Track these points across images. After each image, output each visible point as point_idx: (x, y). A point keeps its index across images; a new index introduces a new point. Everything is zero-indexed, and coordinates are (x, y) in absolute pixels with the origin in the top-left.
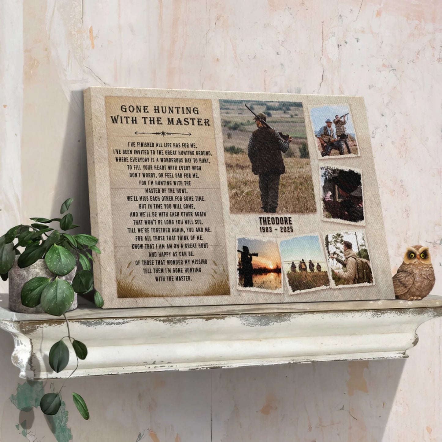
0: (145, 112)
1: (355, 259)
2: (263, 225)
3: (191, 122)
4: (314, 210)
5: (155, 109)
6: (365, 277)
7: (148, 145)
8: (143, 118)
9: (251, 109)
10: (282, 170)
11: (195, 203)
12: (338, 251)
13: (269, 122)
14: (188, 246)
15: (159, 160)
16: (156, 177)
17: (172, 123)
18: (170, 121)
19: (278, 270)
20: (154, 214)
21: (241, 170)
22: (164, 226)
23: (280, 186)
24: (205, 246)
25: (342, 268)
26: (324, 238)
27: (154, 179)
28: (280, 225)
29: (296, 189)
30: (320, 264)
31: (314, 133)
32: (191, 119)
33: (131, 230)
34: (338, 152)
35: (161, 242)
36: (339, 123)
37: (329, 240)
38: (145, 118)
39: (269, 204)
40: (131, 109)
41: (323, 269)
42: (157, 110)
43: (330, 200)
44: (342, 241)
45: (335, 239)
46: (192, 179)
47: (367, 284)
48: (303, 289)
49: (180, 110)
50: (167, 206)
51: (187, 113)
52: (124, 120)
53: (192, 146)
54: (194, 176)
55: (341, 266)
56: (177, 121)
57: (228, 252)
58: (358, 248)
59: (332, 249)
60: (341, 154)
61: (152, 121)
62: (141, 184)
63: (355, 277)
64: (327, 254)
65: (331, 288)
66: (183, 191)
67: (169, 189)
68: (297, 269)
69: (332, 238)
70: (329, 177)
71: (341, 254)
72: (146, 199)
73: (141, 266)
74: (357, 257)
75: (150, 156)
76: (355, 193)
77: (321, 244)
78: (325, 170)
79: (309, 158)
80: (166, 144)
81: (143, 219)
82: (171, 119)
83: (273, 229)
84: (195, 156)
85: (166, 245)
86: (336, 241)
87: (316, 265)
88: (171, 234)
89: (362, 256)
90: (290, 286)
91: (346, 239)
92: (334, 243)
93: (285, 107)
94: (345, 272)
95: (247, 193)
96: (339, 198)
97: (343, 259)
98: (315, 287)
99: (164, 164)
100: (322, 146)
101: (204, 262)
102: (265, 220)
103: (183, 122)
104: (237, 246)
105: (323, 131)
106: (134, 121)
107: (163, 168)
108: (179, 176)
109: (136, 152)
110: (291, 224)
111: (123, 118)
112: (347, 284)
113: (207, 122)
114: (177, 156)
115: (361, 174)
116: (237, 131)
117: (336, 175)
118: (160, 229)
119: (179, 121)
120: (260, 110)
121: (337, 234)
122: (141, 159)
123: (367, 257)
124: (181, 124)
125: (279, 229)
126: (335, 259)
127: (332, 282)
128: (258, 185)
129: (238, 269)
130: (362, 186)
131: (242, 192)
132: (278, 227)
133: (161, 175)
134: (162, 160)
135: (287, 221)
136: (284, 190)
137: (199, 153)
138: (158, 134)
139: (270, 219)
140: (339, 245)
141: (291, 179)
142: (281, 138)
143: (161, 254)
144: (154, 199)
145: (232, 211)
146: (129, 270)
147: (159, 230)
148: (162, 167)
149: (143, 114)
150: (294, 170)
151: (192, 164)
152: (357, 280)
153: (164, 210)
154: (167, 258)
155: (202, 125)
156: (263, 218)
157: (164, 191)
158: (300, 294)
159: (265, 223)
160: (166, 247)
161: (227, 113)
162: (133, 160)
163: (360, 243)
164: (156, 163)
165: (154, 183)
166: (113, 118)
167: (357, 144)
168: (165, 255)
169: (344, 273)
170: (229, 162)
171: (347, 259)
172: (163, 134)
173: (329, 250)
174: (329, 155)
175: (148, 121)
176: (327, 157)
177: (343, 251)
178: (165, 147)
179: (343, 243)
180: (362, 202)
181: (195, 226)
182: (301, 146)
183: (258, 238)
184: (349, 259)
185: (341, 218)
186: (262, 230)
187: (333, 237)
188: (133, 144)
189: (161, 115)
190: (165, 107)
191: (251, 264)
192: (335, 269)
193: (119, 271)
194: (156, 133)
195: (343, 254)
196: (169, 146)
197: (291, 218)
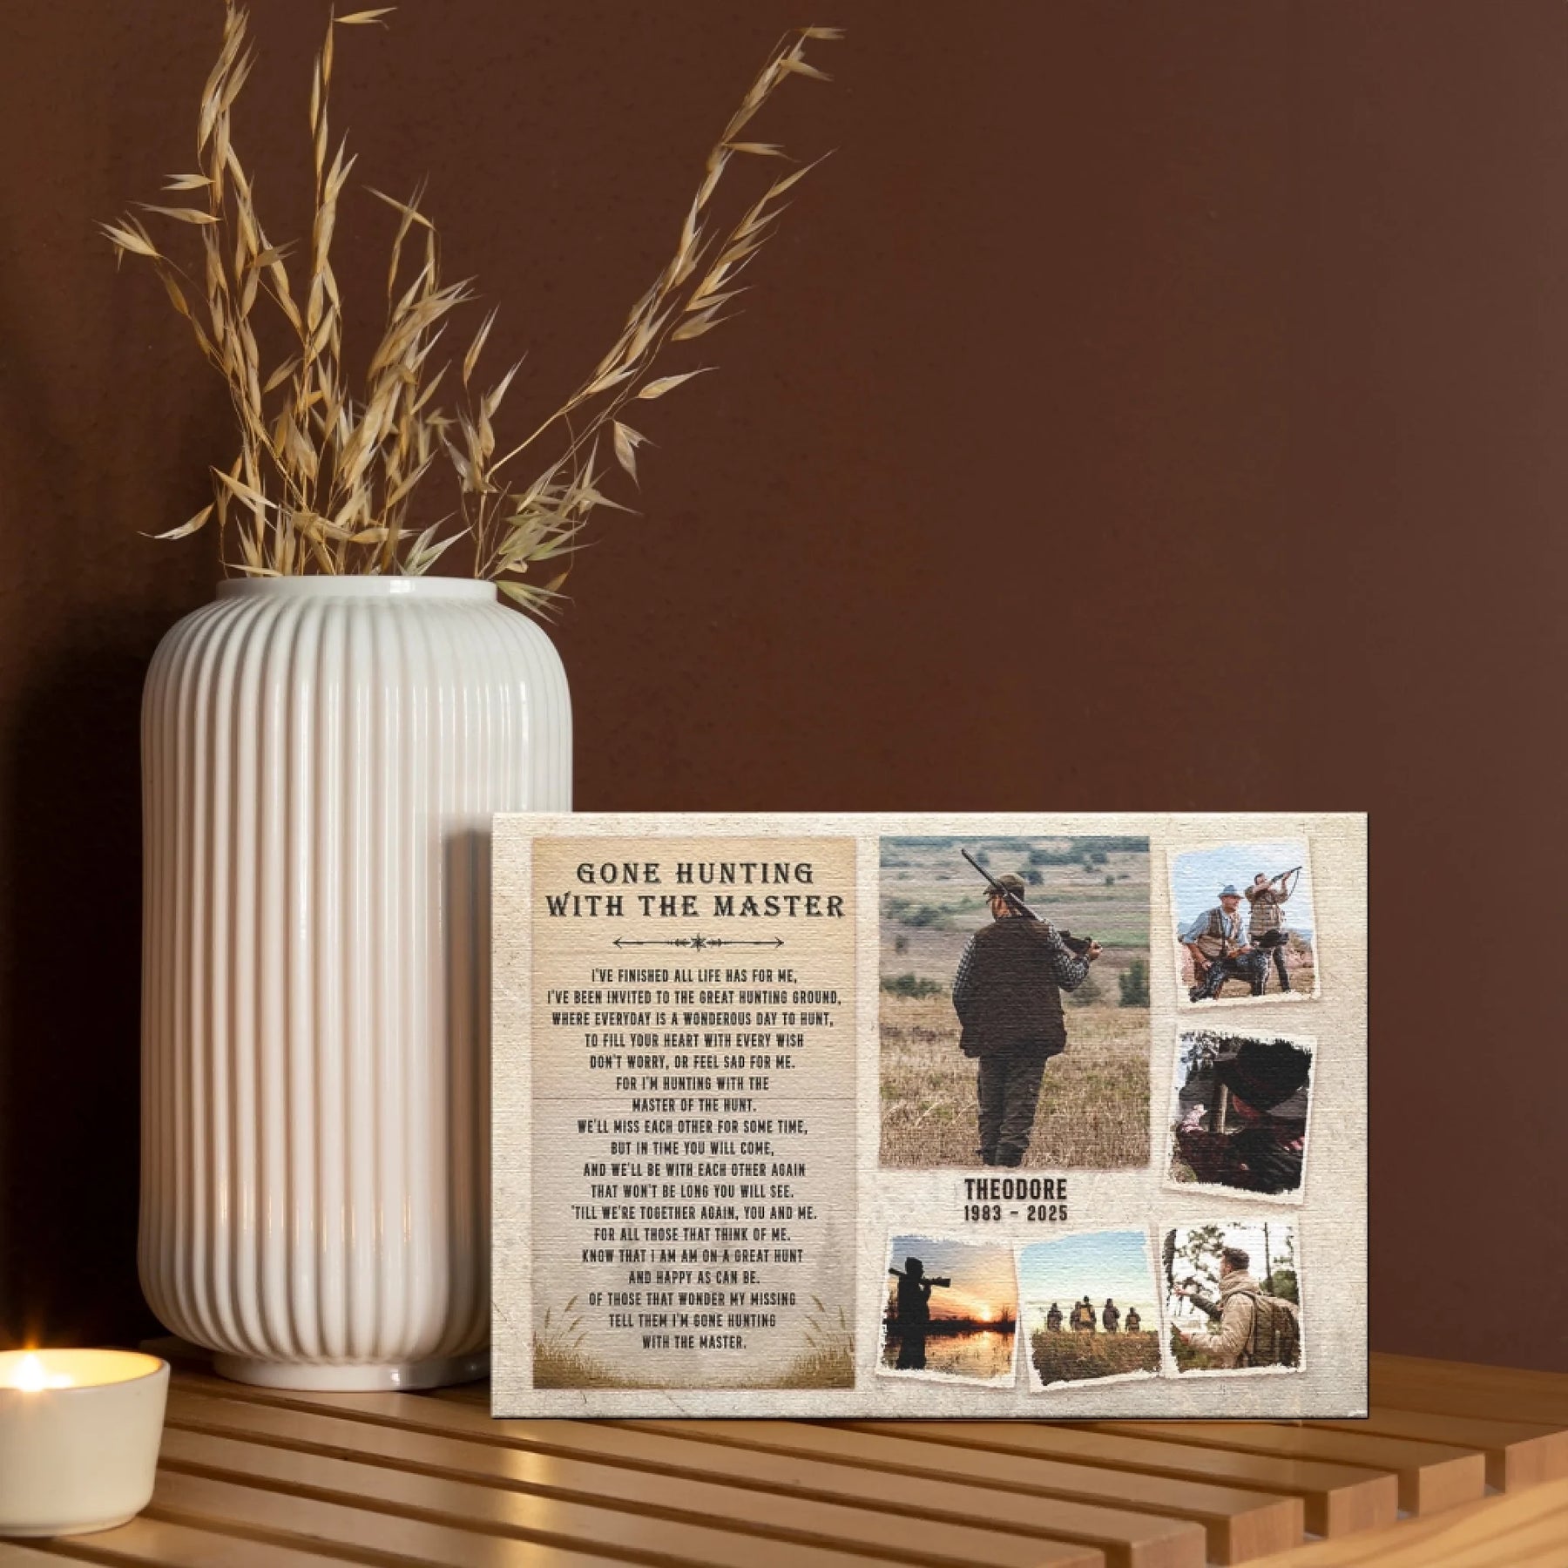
0: (647, 880)
1: (1253, 1298)
2: (975, 1201)
3: (784, 905)
5: (680, 873)
6: (1277, 1349)
7: (651, 976)
8: (640, 898)
9: (979, 864)
10: (1057, 1042)
12: (1200, 1277)
13: (1033, 901)
14: (744, 1256)
15: (681, 1018)
16: (667, 1067)
17: (727, 912)
18: (724, 907)
19: (1004, 1327)
20: (653, 1170)
21: (924, 1045)
22: (678, 1201)
23: (1042, 1093)
25: (1207, 1324)
26: (1163, 1239)
27: (659, 1073)
28: (1029, 1202)
29: (1091, 1099)
30: (1138, 1311)
31: (1175, 929)
32: (786, 898)
33: (582, 1212)
34: (1248, 986)
35: (668, 1246)
37: (1178, 1245)
38: (646, 899)
39: (1003, 1140)
40: (609, 873)
41: (1144, 1326)
42: (684, 873)
43: (1200, 1129)
44: (1218, 1246)
45: (1197, 1242)
46: (772, 1072)
47: (1279, 1369)
48: (1075, 1379)
49: (757, 873)
50: (692, 1148)
51: (777, 881)
52: (585, 907)
53: (781, 976)
54: (780, 1062)
55: (1203, 1317)
56: (745, 905)
57: (860, 1272)
58: (1268, 1269)
59: (1182, 1268)
60: (1257, 990)
61: (667, 907)
62: (621, 1087)
63: (1245, 1350)
64: (1165, 1284)
65: (1163, 1378)
67: (701, 1100)
68: (1065, 1325)
69: (1187, 1239)
70: (1204, 1063)
71: (1209, 1285)
72: (632, 1127)
73: (606, 1308)
74: (1259, 1294)
75: (653, 1008)
76: (1284, 1110)
77: (1151, 1254)
78: (1194, 1042)
79: (1147, 1005)
80: (703, 973)
81: (621, 1181)
82: (724, 900)
83: (1005, 1213)
84: (790, 1007)
85: (679, 1253)
86: (1198, 1247)
87: (1124, 1313)
88: (697, 1223)
89: (1277, 1290)
90: (1036, 1368)
91: (1232, 1240)
92: (1193, 1252)
94: (1213, 1334)
95: (938, 1109)
96: (1227, 1123)
97: (1216, 1297)
98: (1112, 1373)
99: (692, 1029)
100: (1196, 971)
102: (982, 1185)
103: (762, 908)
104: (889, 1257)
105: (1207, 924)
106: (615, 906)
107: (688, 1040)
109: (615, 996)
110: (1064, 1198)
111: (582, 898)
112: (1215, 1367)
113: (836, 906)
114: (736, 1007)
115: (1314, 1052)
117: (1231, 1055)
118: (668, 1211)
119: (750, 905)
120: (1005, 866)
121: (1205, 1229)
122: (626, 1017)
123: (1293, 1296)
124: (755, 913)
125: (1024, 1213)
126: (1186, 1299)
127: (1169, 1363)
128: (972, 1088)
129: (885, 1322)
130: (1310, 1090)
131: (924, 1108)
132: (1022, 1207)
133: (682, 1062)
134: (688, 1018)
136: (1055, 1102)
137: (801, 997)
138: (684, 943)
139: (999, 1185)
140: (1206, 1259)
141: (1079, 1069)
142: (1067, 950)
143: (664, 1277)
144: (655, 1128)
145: (885, 1160)
146: (570, 1318)
147: (664, 1213)
148: (685, 1038)
149: (642, 888)
151: (779, 1028)
152: (1249, 1355)
153: (682, 1157)
154: (679, 1288)
155: (818, 913)
156: (979, 1181)
157: (687, 1104)
158: (1063, 1391)
159: (982, 1196)
160: (679, 1259)
161: (902, 877)
162: (605, 1019)
163: (1273, 1254)
164: (670, 1029)
165: (660, 1084)
166: (554, 900)
167: (1316, 962)
168: (674, 1278)
169: (1209, 1336)
171: (1226, 1297)
172: (698, 943)
173: (1174, 1273)
174: (1215, 996)
175: (655, 906)
176: (1209, 1002)
177: (1217, 1274)
178: (700, 980)
179: (1220, 1252)
180: (1303, 1135)
181: (769, 1203)
182: (1127, 972)
183: (954, 1237)
184: (1234, 1297)
185: (1227, 1182)
186: (971, 1214)
187: (1192, 1235)
188: (605, 975)
189: (695, 888)
190: (712, 865)
191: (926, 1309)
192: (1183, 1326)
193: (544, 1317)
194: (677, 943)
195: (1217, 1285)
196: (714, 978)
197: (1064, 1181)
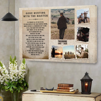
4: (74, 39)
11: (42, 37)
24: (44, 47)
36: (85, 14)
66: (39, 34)
93: (69, 10)
101: (43, 51)
108: (39, 30)
116: (55, 18)
135: (66, 41)
150: (70, 28)
170: (52, 26)
